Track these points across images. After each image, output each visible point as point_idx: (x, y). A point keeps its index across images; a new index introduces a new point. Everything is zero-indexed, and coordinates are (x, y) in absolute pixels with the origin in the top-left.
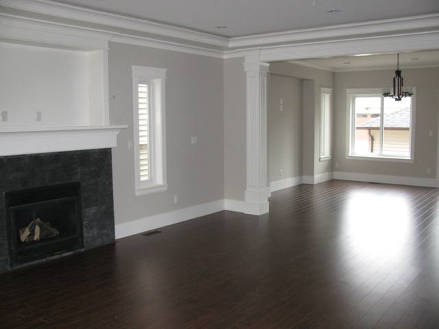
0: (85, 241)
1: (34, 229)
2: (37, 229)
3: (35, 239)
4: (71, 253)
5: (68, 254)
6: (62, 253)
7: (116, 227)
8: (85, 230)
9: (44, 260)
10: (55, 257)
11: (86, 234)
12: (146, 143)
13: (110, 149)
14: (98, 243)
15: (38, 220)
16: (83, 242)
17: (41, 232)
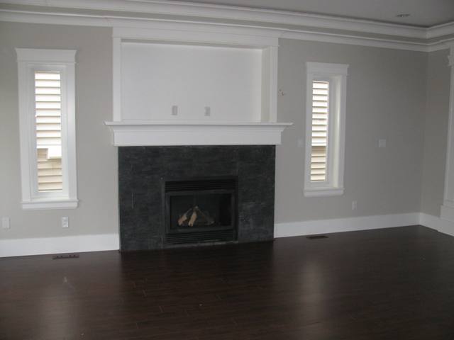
0: (239, 233)
1: (191, 215)
2: (194, 216)
3: (189, 224)
4: (224, 243)
5: (220, 243)
6: (214, 242)
7: (275, 225)
8: (240, 223)
9: (195, 245)
10: (207, 244)
11: (242, 228)
12: (325, 145)
13: (274, 146)
14: (255, 238)
15: (197, 207)
16: (237, 234)
17: (197, 219)
